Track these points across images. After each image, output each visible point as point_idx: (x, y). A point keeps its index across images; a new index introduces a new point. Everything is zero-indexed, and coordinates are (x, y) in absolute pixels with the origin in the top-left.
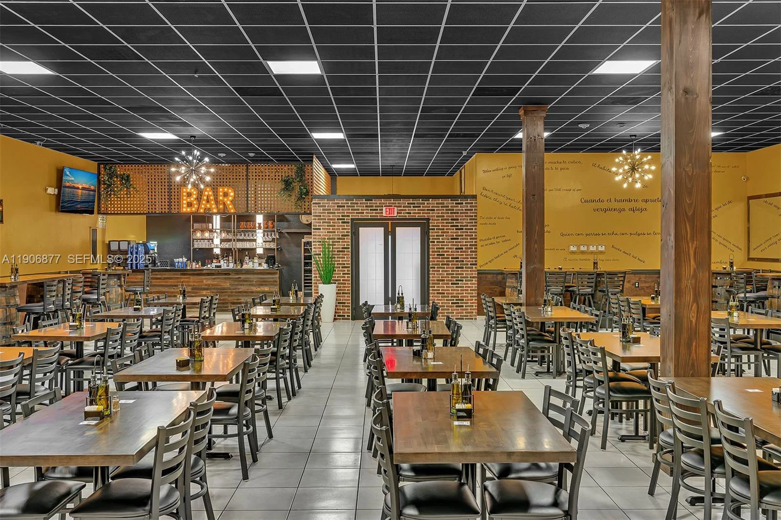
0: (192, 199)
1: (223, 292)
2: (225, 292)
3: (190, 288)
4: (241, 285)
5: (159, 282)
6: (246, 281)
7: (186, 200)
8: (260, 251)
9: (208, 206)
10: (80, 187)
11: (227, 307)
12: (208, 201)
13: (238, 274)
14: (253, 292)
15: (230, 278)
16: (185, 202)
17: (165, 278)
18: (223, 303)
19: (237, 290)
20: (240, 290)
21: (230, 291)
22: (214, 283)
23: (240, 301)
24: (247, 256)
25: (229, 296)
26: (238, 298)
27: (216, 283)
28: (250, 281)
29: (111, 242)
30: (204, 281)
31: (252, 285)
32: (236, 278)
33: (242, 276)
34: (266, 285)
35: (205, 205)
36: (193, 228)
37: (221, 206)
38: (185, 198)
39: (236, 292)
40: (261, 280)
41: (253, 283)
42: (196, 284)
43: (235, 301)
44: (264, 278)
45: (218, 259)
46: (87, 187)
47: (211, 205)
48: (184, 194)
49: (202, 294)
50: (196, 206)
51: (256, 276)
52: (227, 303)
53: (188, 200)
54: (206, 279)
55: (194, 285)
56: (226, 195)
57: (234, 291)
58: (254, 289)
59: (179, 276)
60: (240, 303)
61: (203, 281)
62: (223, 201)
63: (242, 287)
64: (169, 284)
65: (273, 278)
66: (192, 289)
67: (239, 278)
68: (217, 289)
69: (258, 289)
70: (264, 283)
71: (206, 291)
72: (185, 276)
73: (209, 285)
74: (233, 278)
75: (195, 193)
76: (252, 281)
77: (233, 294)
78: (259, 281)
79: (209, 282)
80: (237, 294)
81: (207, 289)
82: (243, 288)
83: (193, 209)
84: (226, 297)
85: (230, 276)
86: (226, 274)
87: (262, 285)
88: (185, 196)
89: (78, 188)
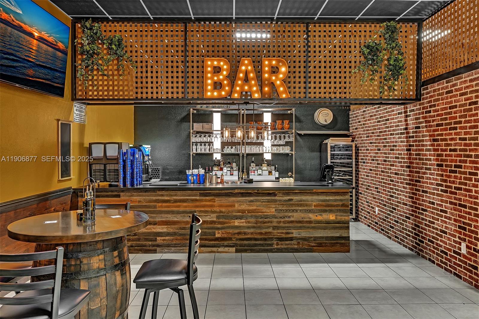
0: (221, 77)
1: (265, 223)
2: (269, 222)
3: (215, 215)
4: (293, 211)
5: (168, 207)
6: (301, 205)
7: (212, 78)
8: (268, 156)
9: (246, 88)
10: (36, 34)
11: (271, 245)
12: (246, 80)
13: (288, 194)
14: (310, 222)
15: (275, 201)
16: (209, 81)
17: (176, 201)
18: (265, 239)
19: (287, 219)
20: (292, 219)
21: (277, 220)
22: (251, 208)
23: (290, 236)
24: (253, 162)
25: (274, 228)
26: (290, 231)
27: (255, 208)
28: (307, 205)
29: (93, 145)
30: (236, 205)
31: (310, 211)
32: (285, 201)
33: (296, 198)
34: (331, 211)
35: (242, 87)
36: (193, 129)
37: (266, 89)
38: (209, 75)
39: (284, 222)
40: (324, 203)
41: (311, 208)
42: (223, 210)
43: (284, 236)
44: (328, 201)
45: (219, 165)
46: (51, 39)
47: (250, 87)
48: (209, 69)
49: (232, 224)
50: (227, 88)
51: (315, 197)
52: (271, 239)
53: (216, 78)
54: (238, 202)
55: (221, 212)
56: (275, 71)
57: (282, 220)
58: (313, 217)
59: (198, 198)
60: (291, 239)
61: (234, 206)
62: (269, 79)
63: (295, 214)
64: (181, 209)
65: (341, 200)
66: (218, 217)
67: (291, 200)
68: (256, 217)
69: (319, 218)
70: (327, 208)
71: (239, 221)
72: (207, 198)
73: (243, 211)
74: (280, 201)
75: (225, 67)
76: (310, 205)
77: (282, 225)
78: (321, 205)
79: (243, 207)
80: (286, 225)
81: (241, 218)
82: (296, 216)
83: (223, 93)
84: (270, 230)
85: (276, 198)
86: (269, 194)
87: (325, 211)
88: (209, 72)
89: (31, 35)
